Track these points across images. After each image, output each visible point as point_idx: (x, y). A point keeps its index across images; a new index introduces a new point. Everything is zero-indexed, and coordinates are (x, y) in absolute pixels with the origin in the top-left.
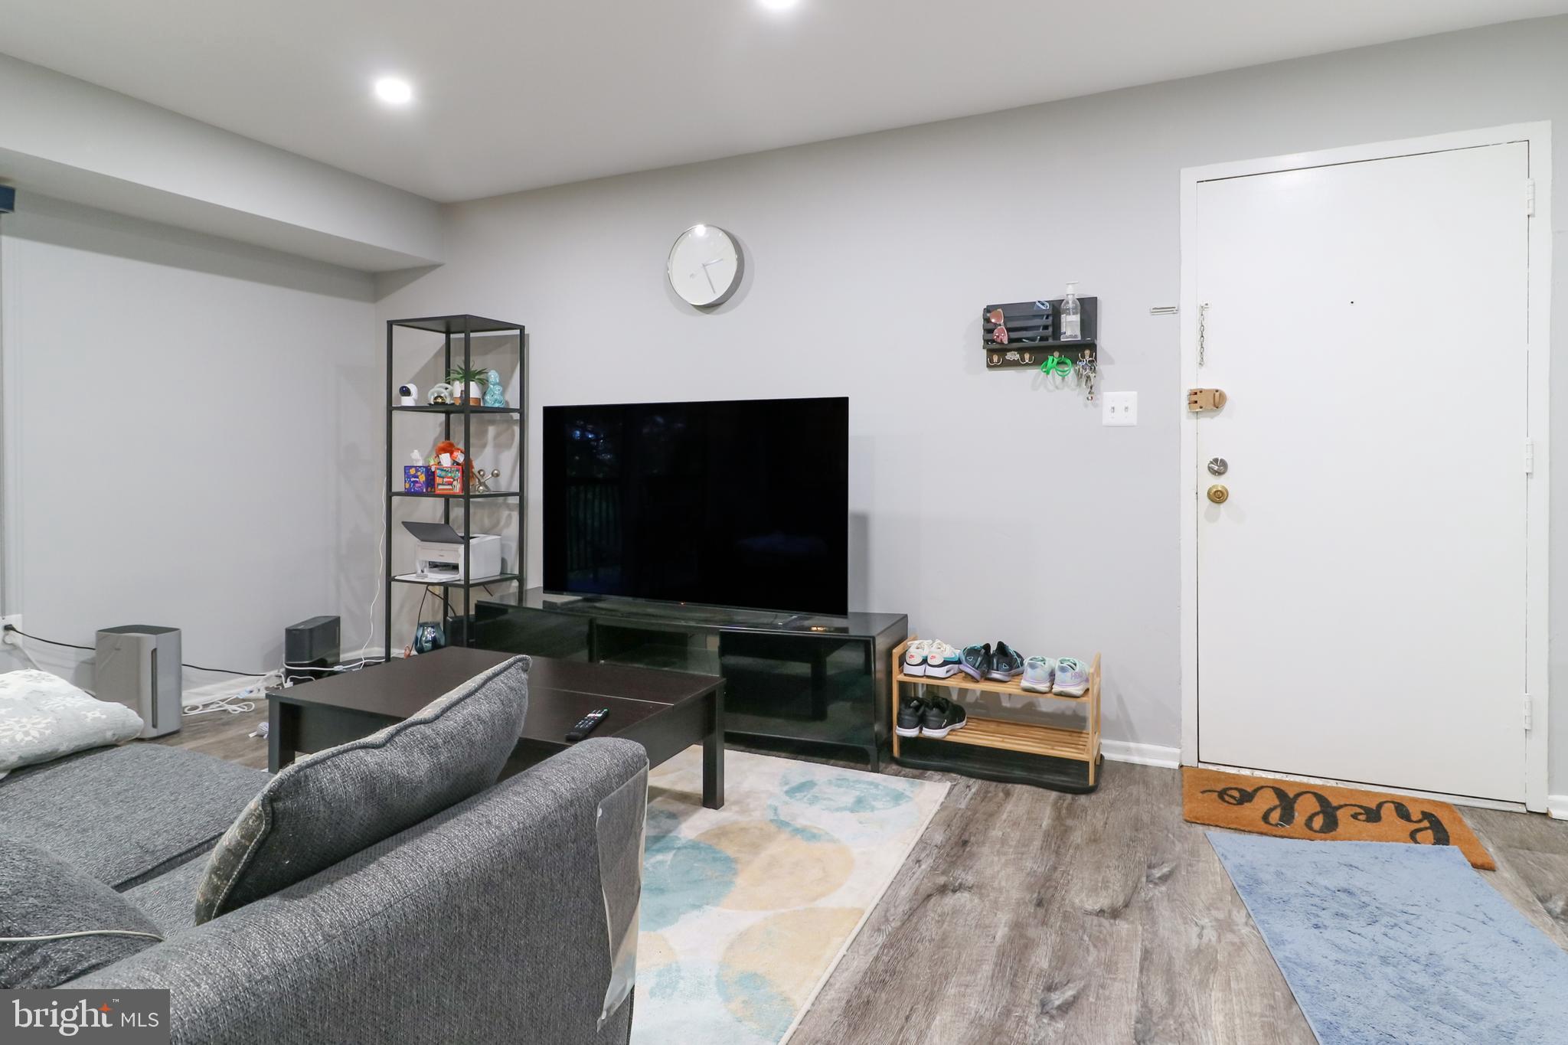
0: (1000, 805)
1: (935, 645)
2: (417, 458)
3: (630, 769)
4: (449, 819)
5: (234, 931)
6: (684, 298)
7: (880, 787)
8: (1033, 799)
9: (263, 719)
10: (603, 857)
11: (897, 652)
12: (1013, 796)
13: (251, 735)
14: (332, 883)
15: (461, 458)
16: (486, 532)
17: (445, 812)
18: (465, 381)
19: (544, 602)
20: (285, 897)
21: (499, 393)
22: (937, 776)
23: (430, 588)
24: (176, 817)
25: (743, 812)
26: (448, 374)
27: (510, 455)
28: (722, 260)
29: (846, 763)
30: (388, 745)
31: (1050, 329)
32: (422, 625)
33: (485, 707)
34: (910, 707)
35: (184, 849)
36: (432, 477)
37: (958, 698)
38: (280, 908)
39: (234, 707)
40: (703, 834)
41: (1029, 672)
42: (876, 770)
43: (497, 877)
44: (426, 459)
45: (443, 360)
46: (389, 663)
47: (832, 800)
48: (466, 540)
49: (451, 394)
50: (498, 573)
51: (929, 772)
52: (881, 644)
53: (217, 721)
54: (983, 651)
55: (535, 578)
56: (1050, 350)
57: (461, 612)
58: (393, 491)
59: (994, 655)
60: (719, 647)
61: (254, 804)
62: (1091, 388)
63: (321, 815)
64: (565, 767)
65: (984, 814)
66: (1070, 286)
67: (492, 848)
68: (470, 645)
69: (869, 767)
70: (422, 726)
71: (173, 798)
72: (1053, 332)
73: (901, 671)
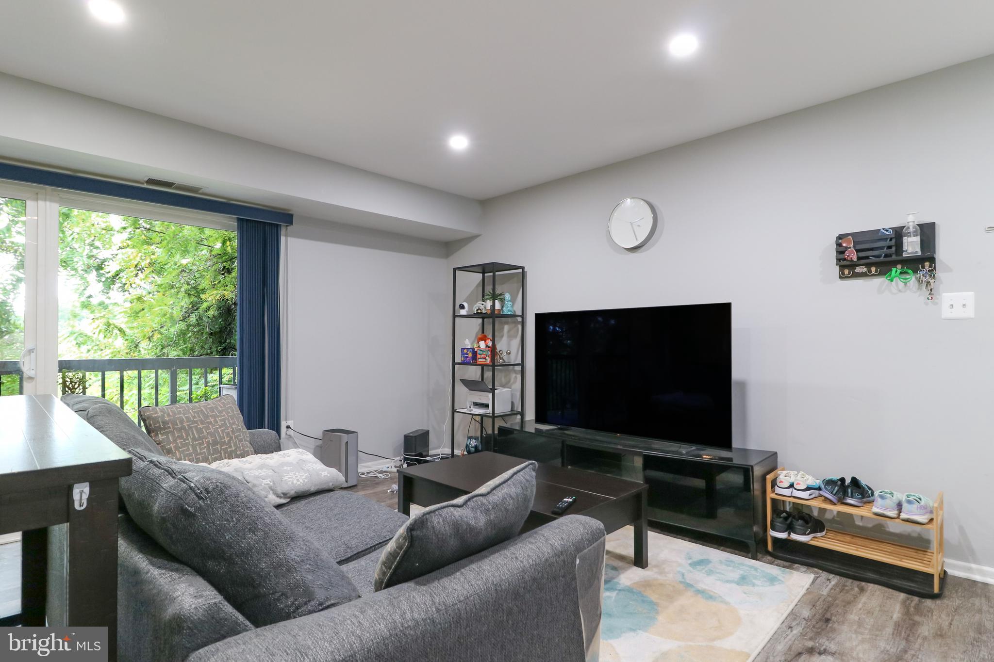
0: (855, 597)
1: (799, 475)
2: (468, 344)
3: (596, 537)
4: (495, 553)
5: (394, 598)
6: (619, 244)
7: (758, 570)
8: (884, 596)
9: (395, 483)
10: (580, 589)
11: (769, 477)
12: (866, 591)
13: (389, 491)
14: (439, 580)
15: (490, 344)
16: (503, 386)
17: (493, 548)
18: (493, 300)
19: (536, 429)
20: (417, 583)
21: (511, 306)
22: (803, 568)
23: (474, 417)
24: (360, 531)
25: (662, 572)
26: (483, 296)
27: (516, 342)
28: (643, 218)
29: (732, 550)
30: (465, 506)
31: (894, 249)
32: (470, 438)
33: (513, 490)
34: (781, 517)
35: (364, 548)
36: (475, 354)
37: (818, 514)
38: (415, 589)
39: (381, 475)
40: (634, 583)
41: (879, 501)
42: (754, 558)
43: (522, 591)
44: (472, 344)
45: (481, 289)
46: (454, 459)
47: (723, 574)
48: (493, 390)
49: (485, 307)
50: (510, 410)
51: (797, 565)
52: (758, 471)
53: (373, 482)
54: (839, 483)
55: (530, 414)
56: (894, 264)
57: (490, 432)
58: (456, 362)
59: (848, 486)
60: (643, 464)
61: (402, 530)
62: (931, 290)
63: (434, 542)
64: (557, 531)
65: (843, 601)
66: (911, 216)
67: (518, 573)
68: (495, 451)
69: (750, 555)
70: (481, 497)
71: (358, 521)
72: (896, 250)
73: (773, 491)
